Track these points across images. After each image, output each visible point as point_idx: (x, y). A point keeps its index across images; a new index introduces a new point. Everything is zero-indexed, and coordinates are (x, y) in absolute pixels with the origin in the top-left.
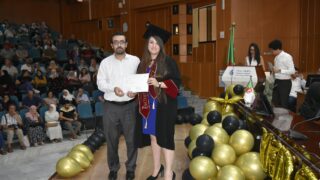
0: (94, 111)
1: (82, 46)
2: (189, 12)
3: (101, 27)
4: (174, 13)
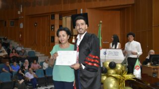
2: (61, 19)
3: (5, 25)
4: (52, 19)
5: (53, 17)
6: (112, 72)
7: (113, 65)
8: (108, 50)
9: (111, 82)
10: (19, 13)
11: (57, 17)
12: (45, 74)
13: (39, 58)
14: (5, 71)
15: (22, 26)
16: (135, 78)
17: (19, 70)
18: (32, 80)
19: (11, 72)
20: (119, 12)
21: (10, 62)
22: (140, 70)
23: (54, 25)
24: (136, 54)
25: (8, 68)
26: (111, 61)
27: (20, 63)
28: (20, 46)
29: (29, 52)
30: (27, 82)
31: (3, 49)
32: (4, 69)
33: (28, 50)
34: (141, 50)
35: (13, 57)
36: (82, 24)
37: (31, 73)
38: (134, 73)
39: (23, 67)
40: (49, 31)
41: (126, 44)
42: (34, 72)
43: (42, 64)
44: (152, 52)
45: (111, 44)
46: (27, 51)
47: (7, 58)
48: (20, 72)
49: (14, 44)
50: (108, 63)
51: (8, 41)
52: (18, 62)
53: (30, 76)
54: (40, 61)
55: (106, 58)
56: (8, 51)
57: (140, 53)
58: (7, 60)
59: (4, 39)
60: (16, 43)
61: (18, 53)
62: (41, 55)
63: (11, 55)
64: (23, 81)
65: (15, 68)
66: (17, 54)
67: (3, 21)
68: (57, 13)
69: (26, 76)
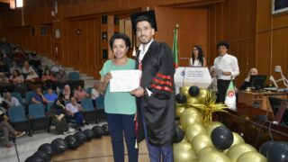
0: (27, 113)
1: (15, 49)
2: (116, 23)
3: (33, 32)
4: (103, 23)
5: (105, 20)
6: (193, 101)
7: (194, 92)
8: (187, 69)
9: (191, 116)
10: (53, 14)
11: (111, 19)
12: (95, 105)
13: (86, 82)
14: (36, 102)
15: (58, 34)
16: (227, 109)
17: (56, 101)
18: (76, 114)
19: (45, 104)
20: (206, 11)
21: (43, 89)
22: (234, 98)
23: (106, 33)
24: (229, 74)
25: (39, 98)
26: (192, 85)
27: (58, 90)
28: (56, 65)
29: (71, 74)
30: (68, 117)
31: (31, 69)
32: (33, 99)
33: (69, 71)
34: (238, 69)
35: (46, 81)
36: (146, 28)
37: (74, 105)
38: (226, 102)
39: (62, 96)
40: (100, 42)
41: (216, 60)
42: (79, 103)
43: (89, 91)
44: (254, 71)
45: (191, 60)
46: (67, 72)
47: (38, 82)
48: (58, 102)
49: (47, 62)
50: (188, 88)
51: (38, 57)
52: (54, 89)
53: (73, 109)
54: (86, 87)
55: (185, 81)
56: (40, 72)
57: (236, 72)
58: (39, 85)
59: (33, 55)
60: (50, 61)
61: (54, 76)
62: (88, 78)
63: (44, 79)
64: (62, 116)
65: (50, 97)
66: (52, 76)
67: (29, 26)
68: (111, 13)
69: (67, 108)
